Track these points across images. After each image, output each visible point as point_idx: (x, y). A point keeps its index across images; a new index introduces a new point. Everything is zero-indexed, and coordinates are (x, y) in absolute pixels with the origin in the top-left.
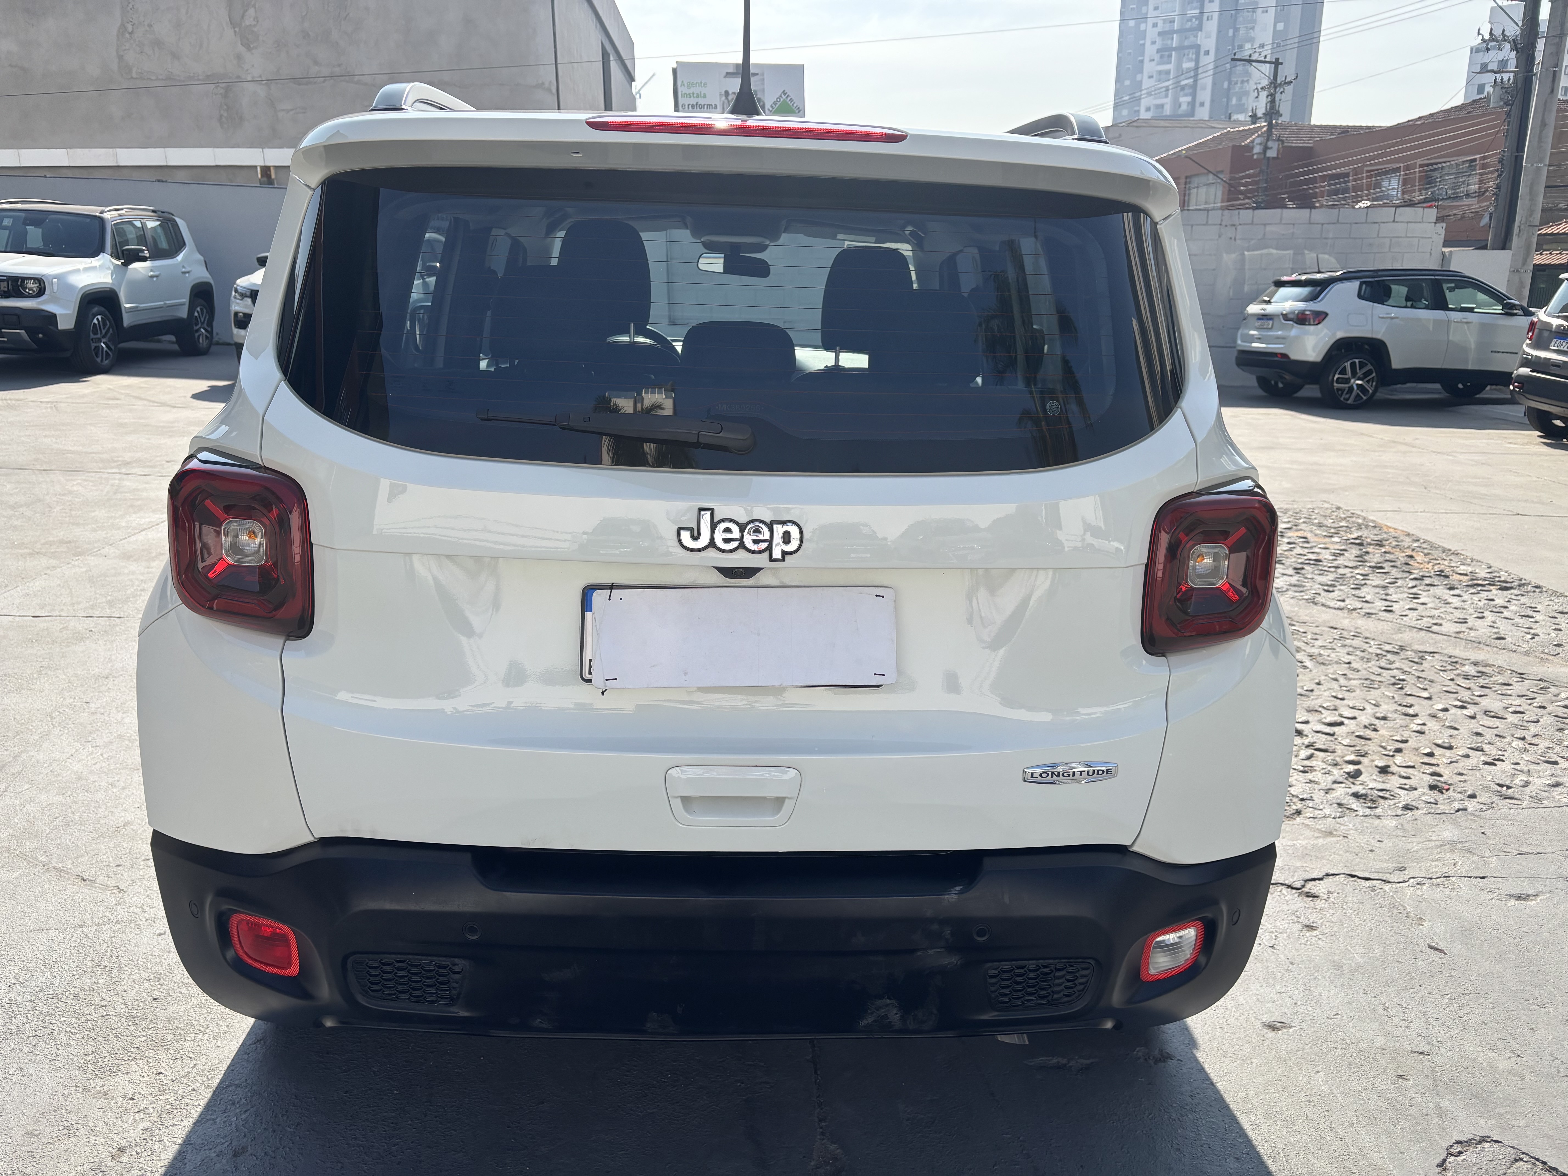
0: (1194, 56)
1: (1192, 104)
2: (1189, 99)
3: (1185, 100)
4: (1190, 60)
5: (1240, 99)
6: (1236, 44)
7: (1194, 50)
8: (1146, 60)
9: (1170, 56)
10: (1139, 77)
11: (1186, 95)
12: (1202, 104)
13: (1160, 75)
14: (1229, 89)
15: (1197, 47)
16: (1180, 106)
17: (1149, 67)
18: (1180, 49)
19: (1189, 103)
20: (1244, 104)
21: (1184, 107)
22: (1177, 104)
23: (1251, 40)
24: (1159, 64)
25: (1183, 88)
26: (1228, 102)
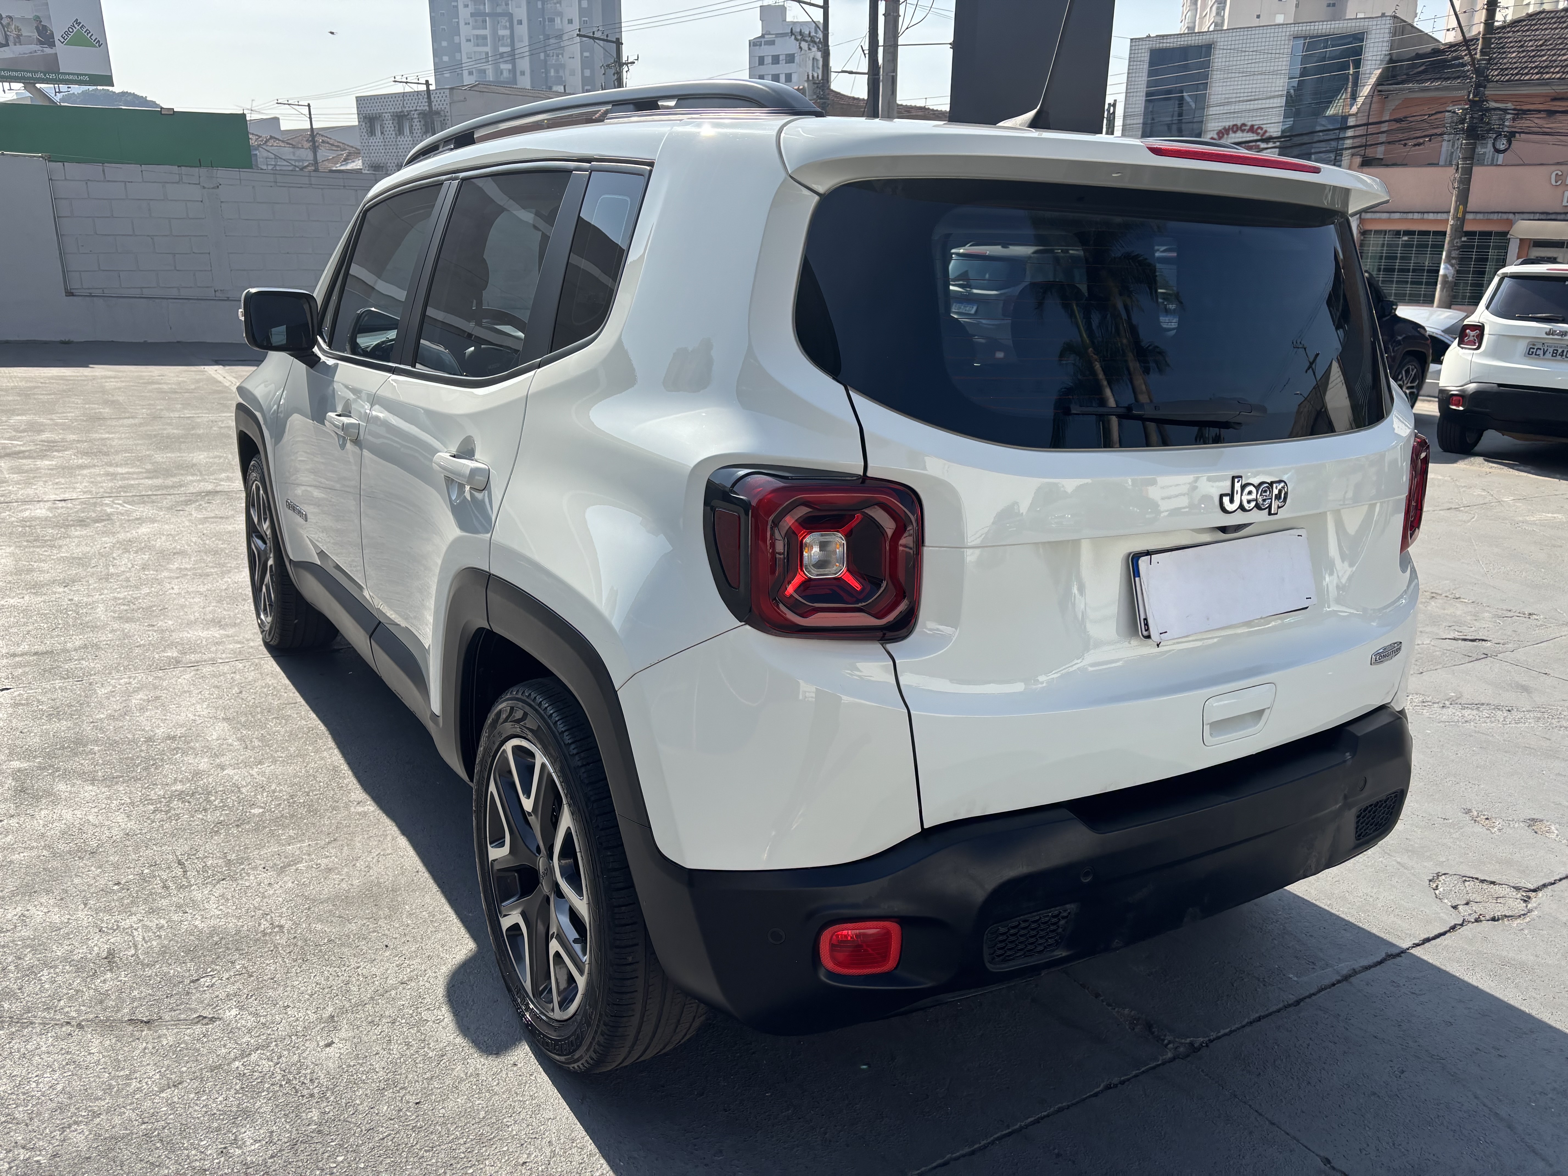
0: (508, 24)
1: (513, 71)
2: (509, 66)
3: (506, 67)
4: (505, 28)
5: (557, 71)
6: (546, 17)
7: (506, 18)
8: (462, 23)
9: (485, 21)
10: (456, 40)
11: (506, 62)
12: (523, 73)
13: (477, 39)
14: (545, 61)
15: (510, 16)
16: (502, 73)
17: (465, 31)
18: (493, 15)
19: (509, 70)
20: (562, 77)
21: (506, 74)
22: (498, 72)
23: (560, 14)
24: (474, 28)
25: (502, 55)
26: (546, 74)
